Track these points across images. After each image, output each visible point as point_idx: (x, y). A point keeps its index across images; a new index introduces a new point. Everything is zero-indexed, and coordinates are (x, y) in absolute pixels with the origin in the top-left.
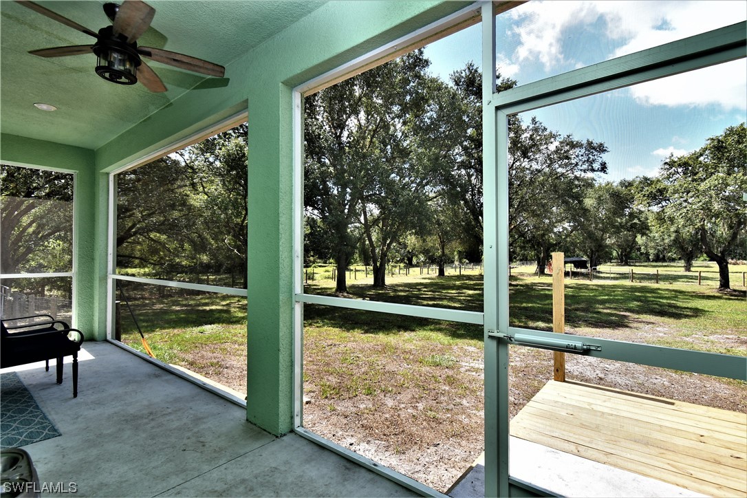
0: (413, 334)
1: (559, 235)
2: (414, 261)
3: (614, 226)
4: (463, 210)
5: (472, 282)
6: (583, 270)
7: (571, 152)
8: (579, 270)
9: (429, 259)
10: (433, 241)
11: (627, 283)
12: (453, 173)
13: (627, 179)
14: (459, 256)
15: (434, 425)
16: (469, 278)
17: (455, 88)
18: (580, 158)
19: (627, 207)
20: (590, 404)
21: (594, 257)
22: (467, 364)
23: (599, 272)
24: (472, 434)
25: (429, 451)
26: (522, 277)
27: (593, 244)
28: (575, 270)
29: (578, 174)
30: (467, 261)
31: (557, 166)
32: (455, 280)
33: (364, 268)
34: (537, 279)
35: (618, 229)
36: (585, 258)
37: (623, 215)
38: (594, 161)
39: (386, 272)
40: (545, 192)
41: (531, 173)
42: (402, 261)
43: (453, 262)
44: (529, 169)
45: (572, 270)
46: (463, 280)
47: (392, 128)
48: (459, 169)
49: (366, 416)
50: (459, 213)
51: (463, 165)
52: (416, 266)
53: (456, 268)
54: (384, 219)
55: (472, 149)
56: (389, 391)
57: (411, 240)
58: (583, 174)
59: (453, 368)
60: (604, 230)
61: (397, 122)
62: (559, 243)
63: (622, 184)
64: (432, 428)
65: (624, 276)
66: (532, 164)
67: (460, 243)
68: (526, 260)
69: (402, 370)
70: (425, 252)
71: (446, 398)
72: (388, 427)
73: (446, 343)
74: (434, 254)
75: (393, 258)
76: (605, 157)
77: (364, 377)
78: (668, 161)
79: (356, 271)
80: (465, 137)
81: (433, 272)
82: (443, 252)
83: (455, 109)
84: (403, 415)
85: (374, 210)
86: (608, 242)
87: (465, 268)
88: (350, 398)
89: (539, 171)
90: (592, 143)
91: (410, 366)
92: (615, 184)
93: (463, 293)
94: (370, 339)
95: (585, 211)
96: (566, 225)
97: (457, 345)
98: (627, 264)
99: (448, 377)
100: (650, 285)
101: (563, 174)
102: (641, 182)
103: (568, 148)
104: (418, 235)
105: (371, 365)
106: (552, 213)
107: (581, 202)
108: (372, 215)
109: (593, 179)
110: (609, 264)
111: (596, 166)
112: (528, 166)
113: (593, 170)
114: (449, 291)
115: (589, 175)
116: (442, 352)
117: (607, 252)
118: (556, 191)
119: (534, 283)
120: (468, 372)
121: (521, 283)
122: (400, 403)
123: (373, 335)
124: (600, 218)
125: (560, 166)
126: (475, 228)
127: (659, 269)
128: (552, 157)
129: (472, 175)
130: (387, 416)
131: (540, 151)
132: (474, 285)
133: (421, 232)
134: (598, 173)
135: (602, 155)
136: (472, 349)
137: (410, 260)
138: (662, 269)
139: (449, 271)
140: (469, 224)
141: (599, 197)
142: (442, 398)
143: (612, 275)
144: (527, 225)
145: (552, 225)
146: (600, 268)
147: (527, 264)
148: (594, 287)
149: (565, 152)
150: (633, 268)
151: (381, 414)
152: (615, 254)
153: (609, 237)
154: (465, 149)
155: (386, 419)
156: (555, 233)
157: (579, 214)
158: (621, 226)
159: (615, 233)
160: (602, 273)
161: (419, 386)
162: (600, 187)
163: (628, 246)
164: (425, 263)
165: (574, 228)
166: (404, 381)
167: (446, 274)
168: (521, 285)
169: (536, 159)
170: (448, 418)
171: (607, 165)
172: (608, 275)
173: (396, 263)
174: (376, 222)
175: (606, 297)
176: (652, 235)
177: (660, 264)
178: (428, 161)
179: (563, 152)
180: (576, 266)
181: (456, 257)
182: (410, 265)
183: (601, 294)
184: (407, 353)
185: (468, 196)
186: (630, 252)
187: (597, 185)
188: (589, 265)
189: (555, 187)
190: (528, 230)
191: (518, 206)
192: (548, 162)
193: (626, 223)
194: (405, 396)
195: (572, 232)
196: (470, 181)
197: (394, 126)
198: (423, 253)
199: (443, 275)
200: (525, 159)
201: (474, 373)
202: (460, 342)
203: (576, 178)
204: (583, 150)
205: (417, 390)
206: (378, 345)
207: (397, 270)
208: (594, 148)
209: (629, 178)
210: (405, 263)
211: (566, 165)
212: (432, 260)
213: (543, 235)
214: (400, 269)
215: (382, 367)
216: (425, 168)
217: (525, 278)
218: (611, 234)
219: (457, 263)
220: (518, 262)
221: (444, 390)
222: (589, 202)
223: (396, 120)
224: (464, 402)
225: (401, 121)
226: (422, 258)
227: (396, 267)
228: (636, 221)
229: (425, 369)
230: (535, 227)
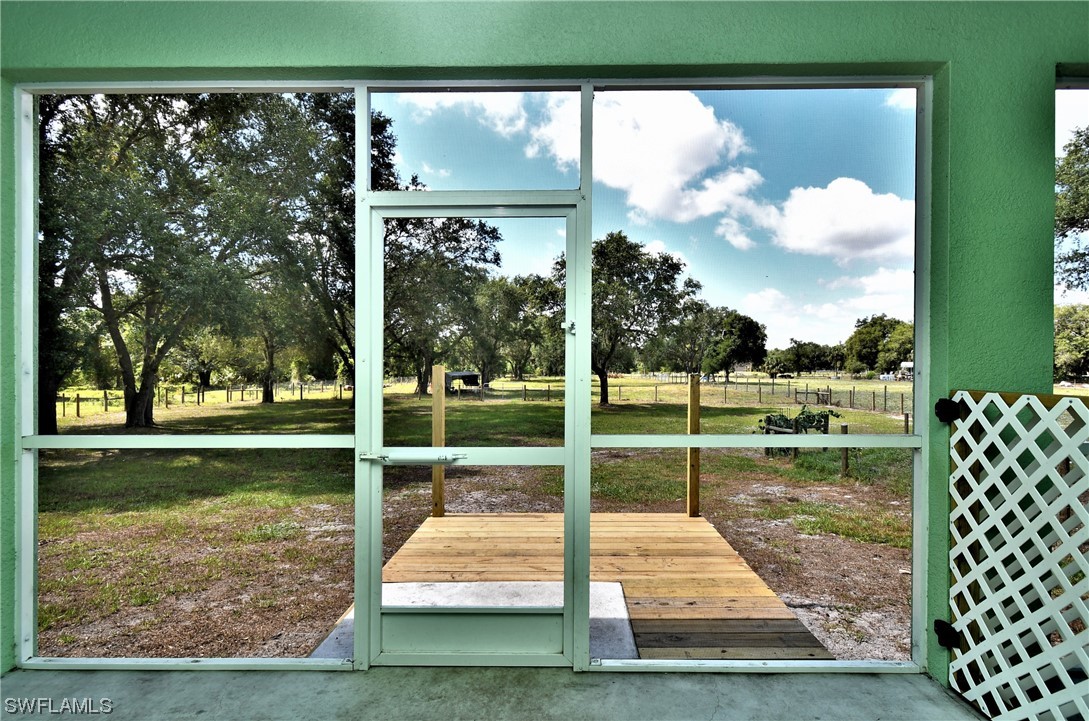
0: (219, 501)
1: (445, 341)
2: (214, 379)
3: (508, 333)
4: (308, 297)
5: (321, 410)
6: (473, 388)
7: (461, 233)
8: (469, 388)
9: (244, 374)
10: (252, 346)
11: (520, 402)
12: (291, 238)
13: (522, 276)
14: (299, 370)
15: (270, 615)
16: (317, 403)
17: (296, 102)
18: (472, 242)
19: (521, 310)
20: (467, 533)
21: (486, 372)
22: (317, 529)
23: (492, 390)
24: (329, 611)
25: (266, 647)
26: (397, 400)
27: (486, 354)
28: (465, 387)
29: (469, 262)
30: (313, 378)
31: (444, 249)
32: (293, 409)
33: (100, 394)
34: (417, 402)
35: (512, 336)
36: (476, 372)
37: (517, 319)
38: (486, 249)
39: (156, 399)
40: (429, 282)
41: (411, 254)
42: (187, 378)
43: (287, 380)
44: (408, 248)
45: (461, 388)
46: (307, 408)
47: (170, 140)
48: (301, 232)
49: (144, 634)
50: (299, 302)
51: (307, 226)
52: (219, 387)
53: (293, 389)
54: (150, 305)
55: (324, 205)
56: (184, 591)
57: (208, 341)
58: (474, 264)
59: (294, 538)
60: (497, 338)
61: (181, 132)
62: (446, 352)
63: (517, 280)
64: (268, 619)
65: (515, 394)
66: (413, 241)
67: (301, 350)
68: (402, 376)
69: (203, 558)
70: (237, 363)
71: (286, 579)
72: (192, 637)
73: (281, 504)
74: (254, 367)
75: (166, 375)
76: (499, 246)
77: (128, 580)
78: (559, 260)
79: (78, 400)
80: (312, 184)
81: (253, 396)
82: (271, 364)
83: (294, 138)
84: (215, 615)
85: (125, 282)
86: (502, 351)
87: (310, 389)
88: (104, 617)
89: (421, 253)
90: (484, 225)
91: (218, 549)
92: (509, 280)
93: (308, 428)
94: (128, 522)
95: (476, 311)
96: (455, 328)
97: (300, 505)
98: (521, 379)
99: (288, 550)
100: (541, 403)
101: (451, 261)
102: (534, 282)
103: (456, 227)
104: (227, 334)
105: (137, 561)
106: (437, 311)
107: (471, 300)
108: (120, 293)
109: (486, 271)
110: (503, 379)
111: (489, 255)
112: (406, 244)
113: (485, 260)
114: (284, 427)
115: (481, 265)
116: (275, 518)
117: (500, 365)
118: (442, 283)
119: (414, 407)
120: (319, 540)
121: (395, 408)
122: (207, 602)
123: (135, 514)
124: (493, 321)
125: (447, 249)
126: (327, 327)
127: (551, 384)
128: (438, 235)
129: (324, 245)
130: (188, 623)
131: (422, 224)
132: (326, 414)
133: (231, 329)
134: (491, 265)
135: (496, 243)
136: (323, 507)
137: (205, 378)
138: (555, 384)
139: (281, 395)
140: (317, 320)
141: (493, 295)
142: (281, 580)
143: (505, 393)
144: (404, 326)
145: (437, 328)
146: (493, 384)
147: (403, 380)
148: (486, 409)
149: (454, 232)
150: (527, 384)
151: (174, 624)
152: (509, 366)
153: (503, 346)
154: (313, 203)
155: (187, 628)
156: (441, 339)
157: (469, 314)
158: (515, 333)
159: (509, 341)
160: (494, 390)
161: (239, 573)
162: (493, 281)
163: (523, 357)
164: (234, 383)
165: (464, 333)
166: (210, 571)
167: (277, 399)
168: (396, 411)
169: (417, 235)
170: (292, 601)
171: (502, 257)
172: (501, 393)
173: (173, 382)
174: (132, 306)
175: (497, 421)
176: (545, 344)
177: (553, 378)
178: (248, 212)
179: (451, 231)
180: (466, 383)
181: (294, 372)
182: (204, 385)
183: (495, 416)
184: (211, 531)
185: (317, 277)
186: (524, 365)
187: (490, 279)
188: (480, 381)
189: (441, 277)
190: (406, 333)
191: (393, 298)
192: (433, 241)
193: (521, 328)
194: (216, 591)
195: (461, 337)
196: (320, 253)
197: (177, 137)
198: (232, 365)
199: (272, 400)
200: (403, 233)
201: (328, 539)
202: (305, 501)
203: (466, 268)
204: (475, 233)
205: (236, 579)
206: (148, 528)
207: (178, 396)
208: (486, 232)
209: (525, 275)
210: (192, 382)
211: (455, 249)
212: (250, 378)
213: (426, 341)
214: (184, 393)
215: (162, 560)
216: (241, 222)
217: (401, 401)
218: (505, 341)
219: (295, 381)
220: (392, 379)
221: (284, 569)
222: (481, 300)
223: (181, 127)
224: (316, 577)
225: (190, 130)
226: (229, 373)
227: (174, 390)
228: (530, 327)
229: (245, 549)
230: (415, 330)
